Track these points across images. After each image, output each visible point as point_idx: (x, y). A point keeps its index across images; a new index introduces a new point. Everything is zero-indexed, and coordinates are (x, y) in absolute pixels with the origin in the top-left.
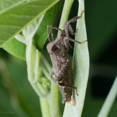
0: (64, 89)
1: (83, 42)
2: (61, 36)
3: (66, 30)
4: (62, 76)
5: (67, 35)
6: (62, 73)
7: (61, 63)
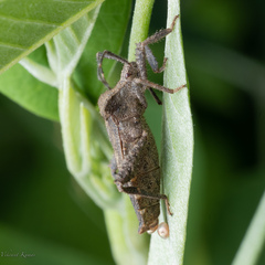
0: (139, 200)
1: (179, 89)
2: (129, 75)
3: (138, 63)
4: (130, 172)
5: (142, 74)
6: (130, 164)
7: (130, 140)
